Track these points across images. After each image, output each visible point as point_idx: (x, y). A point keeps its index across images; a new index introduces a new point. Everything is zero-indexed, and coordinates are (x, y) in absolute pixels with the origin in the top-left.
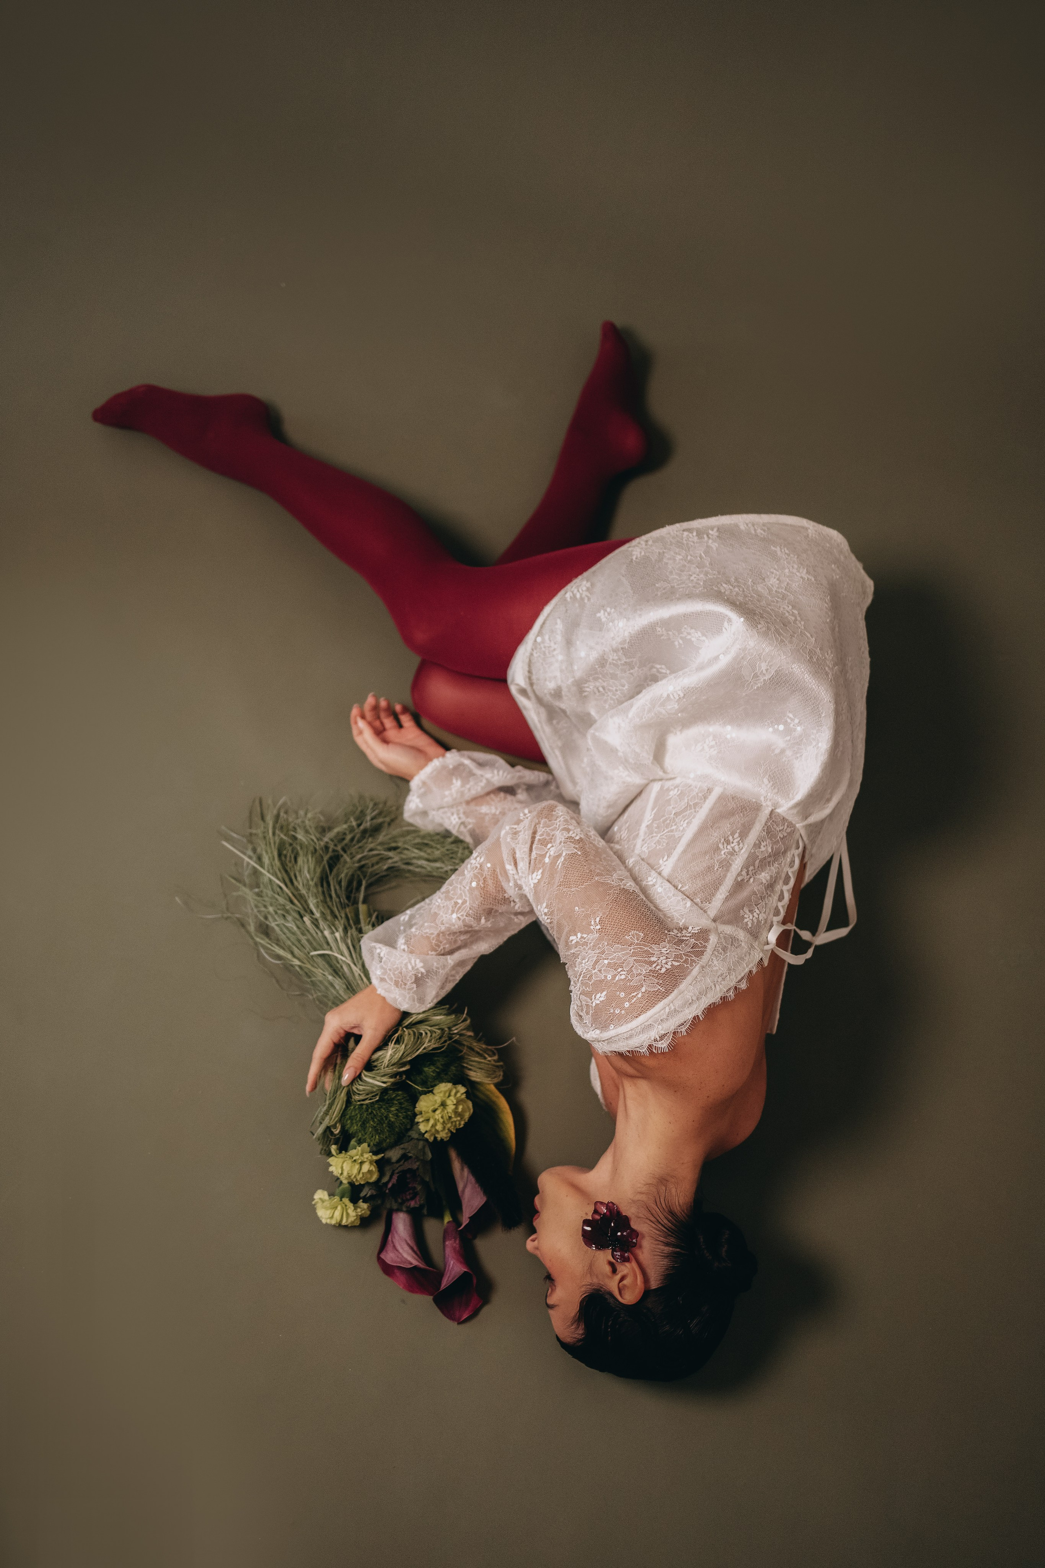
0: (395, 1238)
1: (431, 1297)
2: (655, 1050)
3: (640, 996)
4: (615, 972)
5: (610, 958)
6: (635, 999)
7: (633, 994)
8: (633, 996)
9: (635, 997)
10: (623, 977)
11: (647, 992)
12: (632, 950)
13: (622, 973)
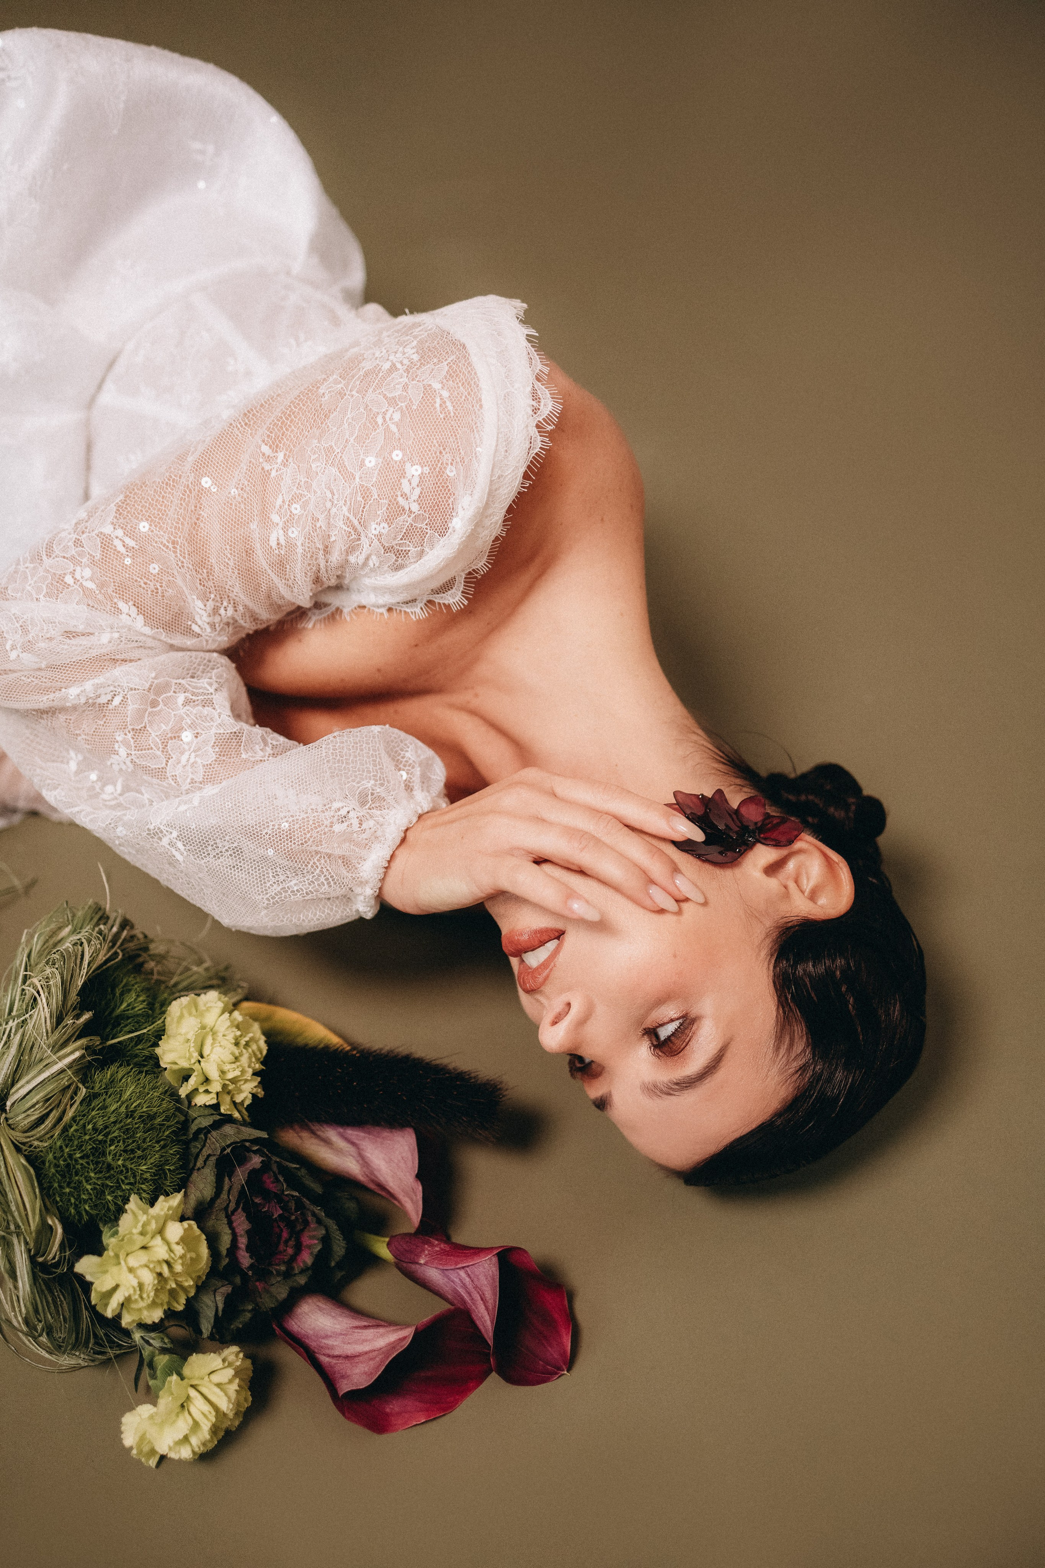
0: (332, 1348)
1: (494, 1379)
2: (550, 425)
3: (445, 394)
4: (381, 429)
5: (347, 436)
6: (448, 404)
7: (437, 405)
8: (441, 405)
9: (445, 402)
10: (397, 417)
11: (445, 381)
12: (354, 393)
13: (388, 417)
